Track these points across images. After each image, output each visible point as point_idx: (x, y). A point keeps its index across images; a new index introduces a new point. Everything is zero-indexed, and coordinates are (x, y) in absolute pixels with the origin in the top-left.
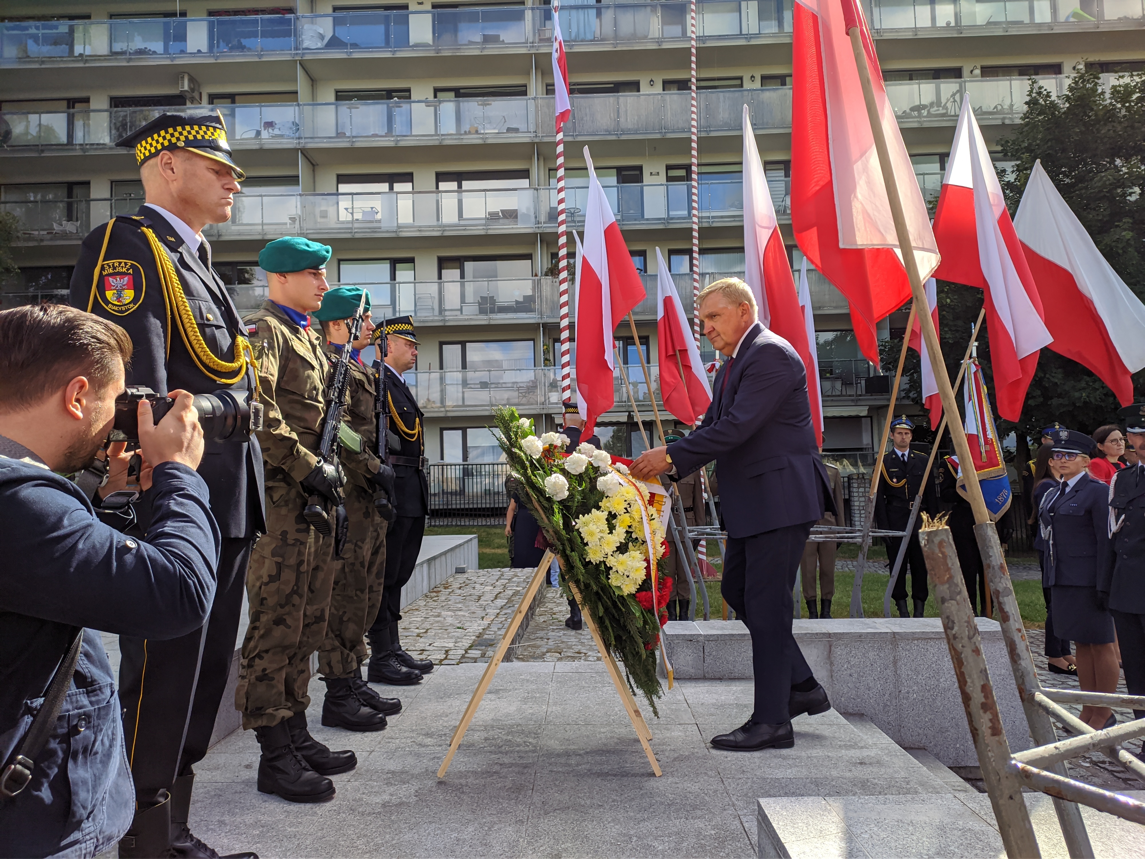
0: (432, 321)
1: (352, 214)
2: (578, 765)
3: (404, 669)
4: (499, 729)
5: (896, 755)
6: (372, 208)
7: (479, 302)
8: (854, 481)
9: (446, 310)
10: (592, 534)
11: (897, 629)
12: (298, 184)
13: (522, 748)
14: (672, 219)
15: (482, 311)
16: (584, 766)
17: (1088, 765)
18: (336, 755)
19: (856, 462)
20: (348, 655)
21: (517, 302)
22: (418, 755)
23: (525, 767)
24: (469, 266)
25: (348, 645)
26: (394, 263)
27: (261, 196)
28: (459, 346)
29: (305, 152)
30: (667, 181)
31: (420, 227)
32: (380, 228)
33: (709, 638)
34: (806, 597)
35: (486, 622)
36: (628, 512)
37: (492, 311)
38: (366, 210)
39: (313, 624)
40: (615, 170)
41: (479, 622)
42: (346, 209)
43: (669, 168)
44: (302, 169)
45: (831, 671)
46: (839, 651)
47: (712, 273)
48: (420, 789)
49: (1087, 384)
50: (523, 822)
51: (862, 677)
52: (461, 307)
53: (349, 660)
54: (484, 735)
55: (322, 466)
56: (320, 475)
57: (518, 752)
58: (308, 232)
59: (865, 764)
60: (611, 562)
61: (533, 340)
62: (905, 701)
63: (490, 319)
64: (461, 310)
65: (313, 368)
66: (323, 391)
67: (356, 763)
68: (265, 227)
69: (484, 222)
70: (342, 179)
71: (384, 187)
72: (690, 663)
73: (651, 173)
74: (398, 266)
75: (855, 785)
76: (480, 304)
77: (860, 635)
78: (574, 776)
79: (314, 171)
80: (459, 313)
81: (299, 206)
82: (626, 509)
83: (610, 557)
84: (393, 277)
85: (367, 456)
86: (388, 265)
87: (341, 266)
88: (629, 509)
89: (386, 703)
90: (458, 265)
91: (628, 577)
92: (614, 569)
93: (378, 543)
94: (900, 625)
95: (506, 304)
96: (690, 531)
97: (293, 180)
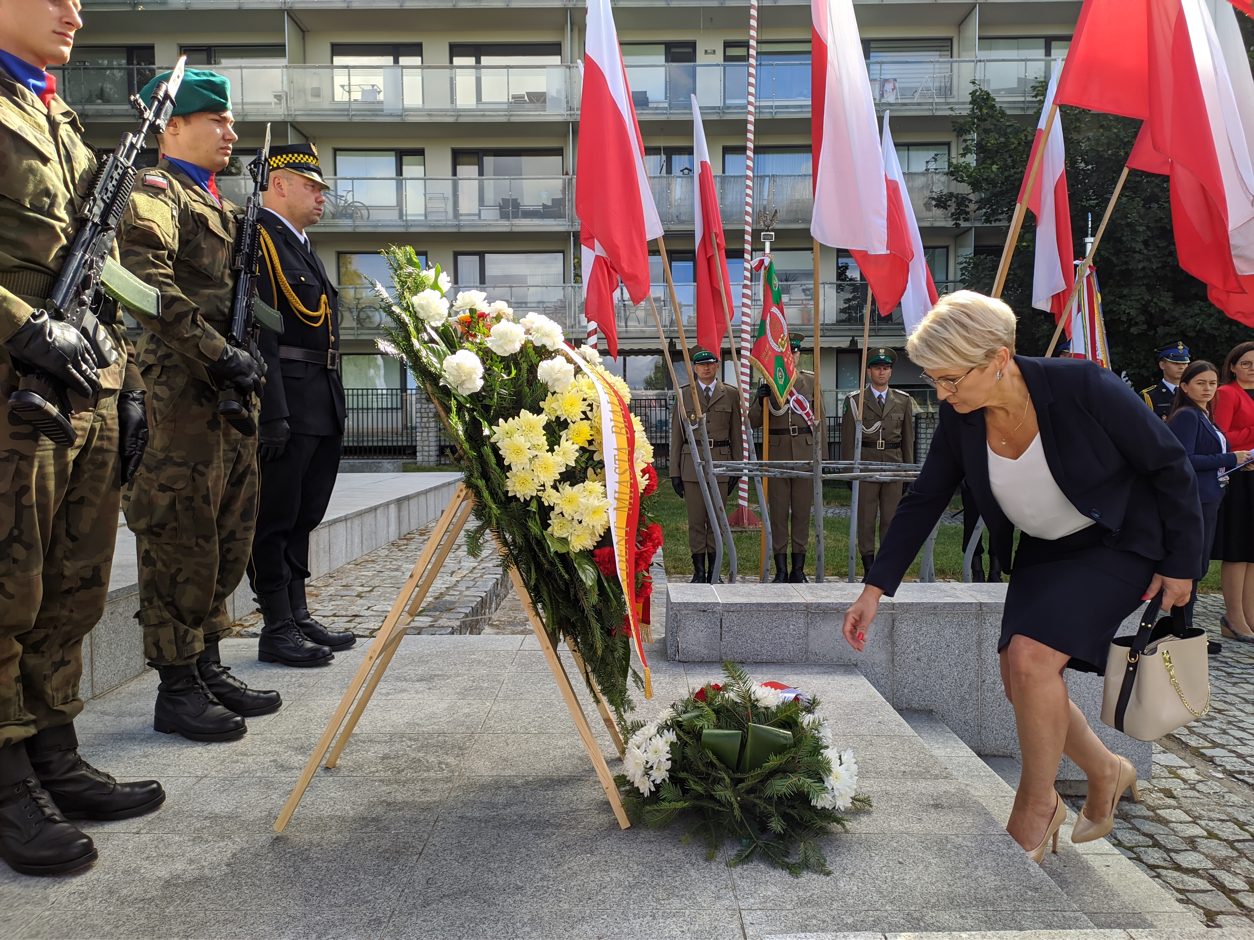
0: (445, 226)
1: (349, 92)
2: (507, 805)
3: (309, 645)
4: (410, 739)
5: (979, 776)
6: (373, 86)
7: (500, 205)
8: (922, 421)
9: (461, 215)
10: (518, 451)
11: (985, 599)
12: (285, 56)
13: (432, 774)
14: (729, 108)
15: (504, 215)
16: (514, 808)
17: (1220, 775)
18: (128, 789)
19: (926, 401)
20: (186, 632)
21: (544, 206)
22: (269, 785)
23: (424, 810)
24: (489, 161)
25: (189, 618)
26: (401, 155)
27: (241, 68)
28: (477, 258)
29: (292, 13)
30: (725, 61)
31: (430, 110)
32: (382, 110)
33: (729, 608)
34: (861, 552)
35: (454, 579)
36: (587, 418)
37: (515, 216)
38: (366, 88)
39: (78, 590)
40: (663, 46)
41: (446, 578)
42: (343, 86)
43: (728, 45)
44: (289, 37)
45: (893, 653)
46: (904, 628)
47: (773, 176)
48: (242, 849)
49: (1200, 309)
50: (380, 923)
51: (934, 661)
52: (480, 210)
53: (188, 639)
54: (383, 749)
55: (43, 325)
56: (40, 339)
57: (423, 781)
58: (297, 113)
59: (942, 807)
60: (550, 497)
61: (563, 252)
62: (989, 694)
63: (512, 225)
64: (479, 215)
65: (45, 160)
66: (71, 202)
67: (163, 799)
68: (245, 107)
69: (505, 106)
70: (338, 49)
71: (388, 60)
72: (702, 640)
73: (706, 51)
74: (405, 159)
75: (927, 848)
76: (501, 207)
77: (935, 607)
78: (494, 827)
79: (304, 38)
80: (477, 218)
81: (285, 82)
82: (584, 413)
83: (550, 491)
84: (399, 172)
85: (198, 332)
86: (393, 159)
87: (338, 158)
88: (589, 414)
89: (257, 698)
90: (475, 159)
91: (580, 522)
92: (557, 510)
93: (241, 469)
94: (988, 593)
95: (531, 208)
96: (716, 466)
97: (277, 50)
